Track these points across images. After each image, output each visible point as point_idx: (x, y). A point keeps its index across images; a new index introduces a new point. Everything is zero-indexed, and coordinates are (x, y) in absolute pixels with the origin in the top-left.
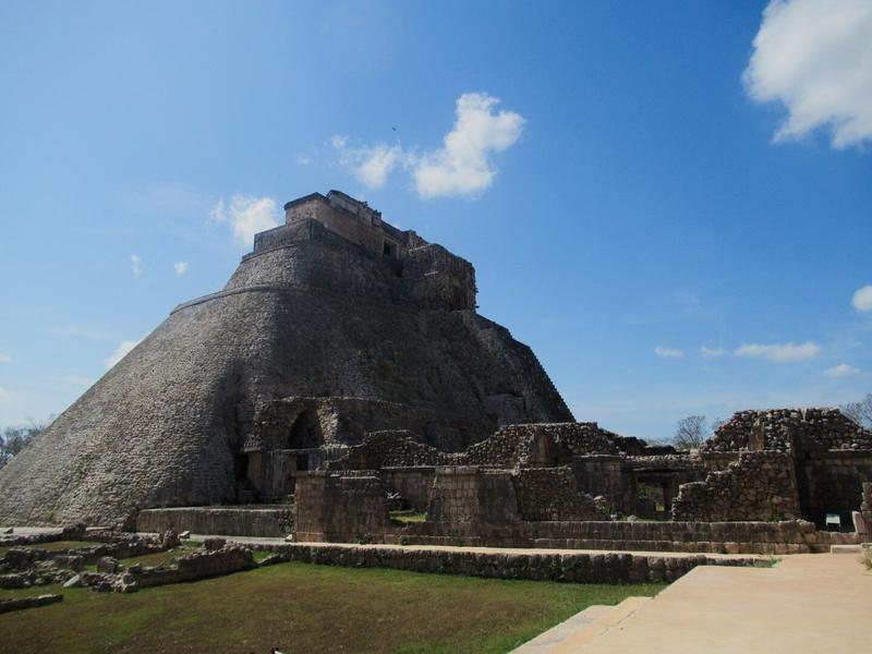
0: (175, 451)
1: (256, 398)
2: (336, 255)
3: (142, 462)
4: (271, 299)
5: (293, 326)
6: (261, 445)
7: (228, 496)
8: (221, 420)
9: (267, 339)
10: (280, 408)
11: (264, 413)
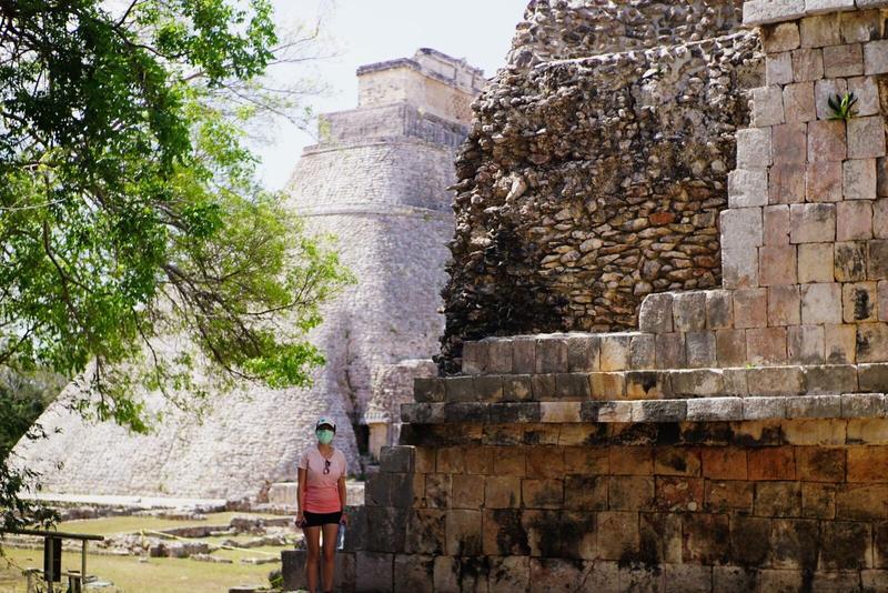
0: (294, 421)
1: (371, 360)
2: (438, 154)
3: (260, 431)
4: (371, 228)
5: (402, 266)
6: (386, 416)
7: (355, 472)
8: (336, 385)
9: (374, 284)
10: (406, 375)
11: (387, 380)
